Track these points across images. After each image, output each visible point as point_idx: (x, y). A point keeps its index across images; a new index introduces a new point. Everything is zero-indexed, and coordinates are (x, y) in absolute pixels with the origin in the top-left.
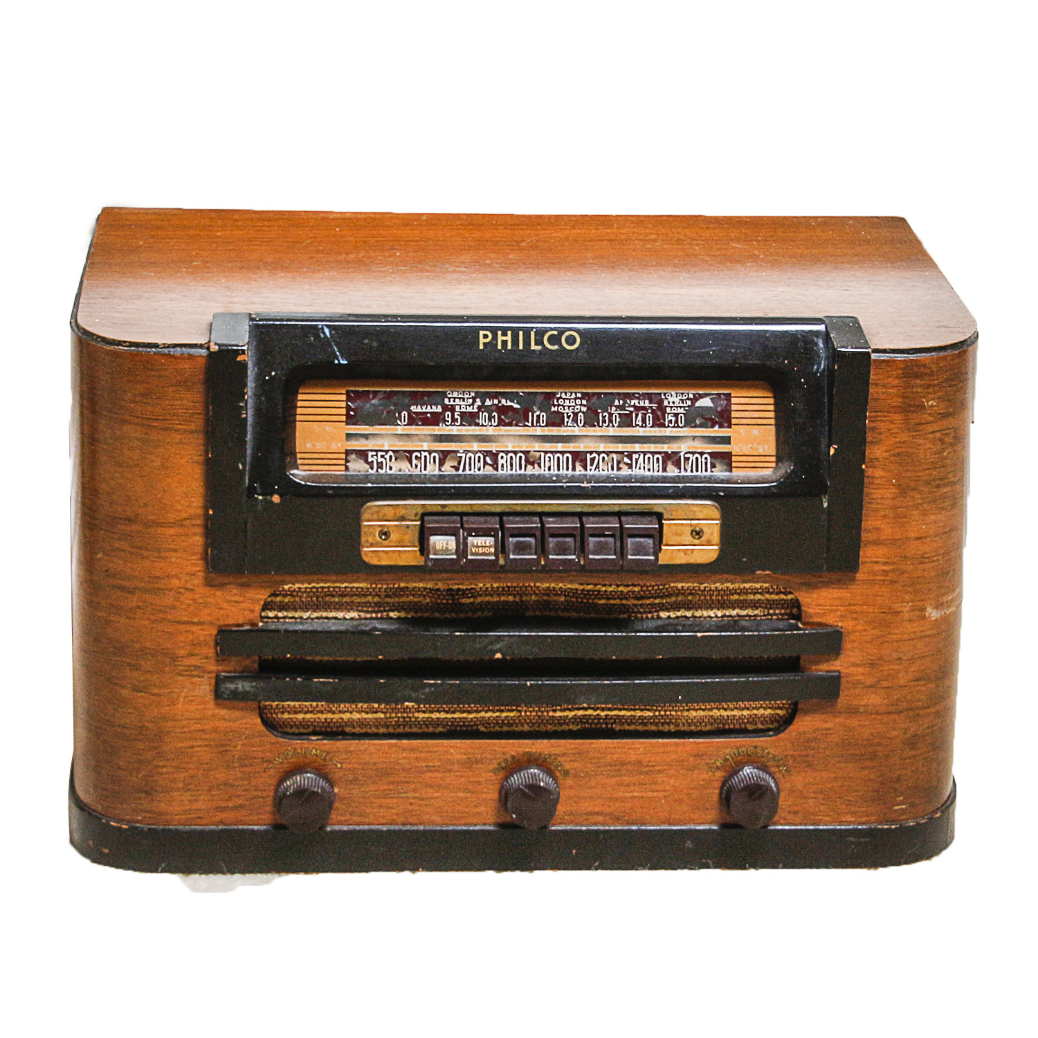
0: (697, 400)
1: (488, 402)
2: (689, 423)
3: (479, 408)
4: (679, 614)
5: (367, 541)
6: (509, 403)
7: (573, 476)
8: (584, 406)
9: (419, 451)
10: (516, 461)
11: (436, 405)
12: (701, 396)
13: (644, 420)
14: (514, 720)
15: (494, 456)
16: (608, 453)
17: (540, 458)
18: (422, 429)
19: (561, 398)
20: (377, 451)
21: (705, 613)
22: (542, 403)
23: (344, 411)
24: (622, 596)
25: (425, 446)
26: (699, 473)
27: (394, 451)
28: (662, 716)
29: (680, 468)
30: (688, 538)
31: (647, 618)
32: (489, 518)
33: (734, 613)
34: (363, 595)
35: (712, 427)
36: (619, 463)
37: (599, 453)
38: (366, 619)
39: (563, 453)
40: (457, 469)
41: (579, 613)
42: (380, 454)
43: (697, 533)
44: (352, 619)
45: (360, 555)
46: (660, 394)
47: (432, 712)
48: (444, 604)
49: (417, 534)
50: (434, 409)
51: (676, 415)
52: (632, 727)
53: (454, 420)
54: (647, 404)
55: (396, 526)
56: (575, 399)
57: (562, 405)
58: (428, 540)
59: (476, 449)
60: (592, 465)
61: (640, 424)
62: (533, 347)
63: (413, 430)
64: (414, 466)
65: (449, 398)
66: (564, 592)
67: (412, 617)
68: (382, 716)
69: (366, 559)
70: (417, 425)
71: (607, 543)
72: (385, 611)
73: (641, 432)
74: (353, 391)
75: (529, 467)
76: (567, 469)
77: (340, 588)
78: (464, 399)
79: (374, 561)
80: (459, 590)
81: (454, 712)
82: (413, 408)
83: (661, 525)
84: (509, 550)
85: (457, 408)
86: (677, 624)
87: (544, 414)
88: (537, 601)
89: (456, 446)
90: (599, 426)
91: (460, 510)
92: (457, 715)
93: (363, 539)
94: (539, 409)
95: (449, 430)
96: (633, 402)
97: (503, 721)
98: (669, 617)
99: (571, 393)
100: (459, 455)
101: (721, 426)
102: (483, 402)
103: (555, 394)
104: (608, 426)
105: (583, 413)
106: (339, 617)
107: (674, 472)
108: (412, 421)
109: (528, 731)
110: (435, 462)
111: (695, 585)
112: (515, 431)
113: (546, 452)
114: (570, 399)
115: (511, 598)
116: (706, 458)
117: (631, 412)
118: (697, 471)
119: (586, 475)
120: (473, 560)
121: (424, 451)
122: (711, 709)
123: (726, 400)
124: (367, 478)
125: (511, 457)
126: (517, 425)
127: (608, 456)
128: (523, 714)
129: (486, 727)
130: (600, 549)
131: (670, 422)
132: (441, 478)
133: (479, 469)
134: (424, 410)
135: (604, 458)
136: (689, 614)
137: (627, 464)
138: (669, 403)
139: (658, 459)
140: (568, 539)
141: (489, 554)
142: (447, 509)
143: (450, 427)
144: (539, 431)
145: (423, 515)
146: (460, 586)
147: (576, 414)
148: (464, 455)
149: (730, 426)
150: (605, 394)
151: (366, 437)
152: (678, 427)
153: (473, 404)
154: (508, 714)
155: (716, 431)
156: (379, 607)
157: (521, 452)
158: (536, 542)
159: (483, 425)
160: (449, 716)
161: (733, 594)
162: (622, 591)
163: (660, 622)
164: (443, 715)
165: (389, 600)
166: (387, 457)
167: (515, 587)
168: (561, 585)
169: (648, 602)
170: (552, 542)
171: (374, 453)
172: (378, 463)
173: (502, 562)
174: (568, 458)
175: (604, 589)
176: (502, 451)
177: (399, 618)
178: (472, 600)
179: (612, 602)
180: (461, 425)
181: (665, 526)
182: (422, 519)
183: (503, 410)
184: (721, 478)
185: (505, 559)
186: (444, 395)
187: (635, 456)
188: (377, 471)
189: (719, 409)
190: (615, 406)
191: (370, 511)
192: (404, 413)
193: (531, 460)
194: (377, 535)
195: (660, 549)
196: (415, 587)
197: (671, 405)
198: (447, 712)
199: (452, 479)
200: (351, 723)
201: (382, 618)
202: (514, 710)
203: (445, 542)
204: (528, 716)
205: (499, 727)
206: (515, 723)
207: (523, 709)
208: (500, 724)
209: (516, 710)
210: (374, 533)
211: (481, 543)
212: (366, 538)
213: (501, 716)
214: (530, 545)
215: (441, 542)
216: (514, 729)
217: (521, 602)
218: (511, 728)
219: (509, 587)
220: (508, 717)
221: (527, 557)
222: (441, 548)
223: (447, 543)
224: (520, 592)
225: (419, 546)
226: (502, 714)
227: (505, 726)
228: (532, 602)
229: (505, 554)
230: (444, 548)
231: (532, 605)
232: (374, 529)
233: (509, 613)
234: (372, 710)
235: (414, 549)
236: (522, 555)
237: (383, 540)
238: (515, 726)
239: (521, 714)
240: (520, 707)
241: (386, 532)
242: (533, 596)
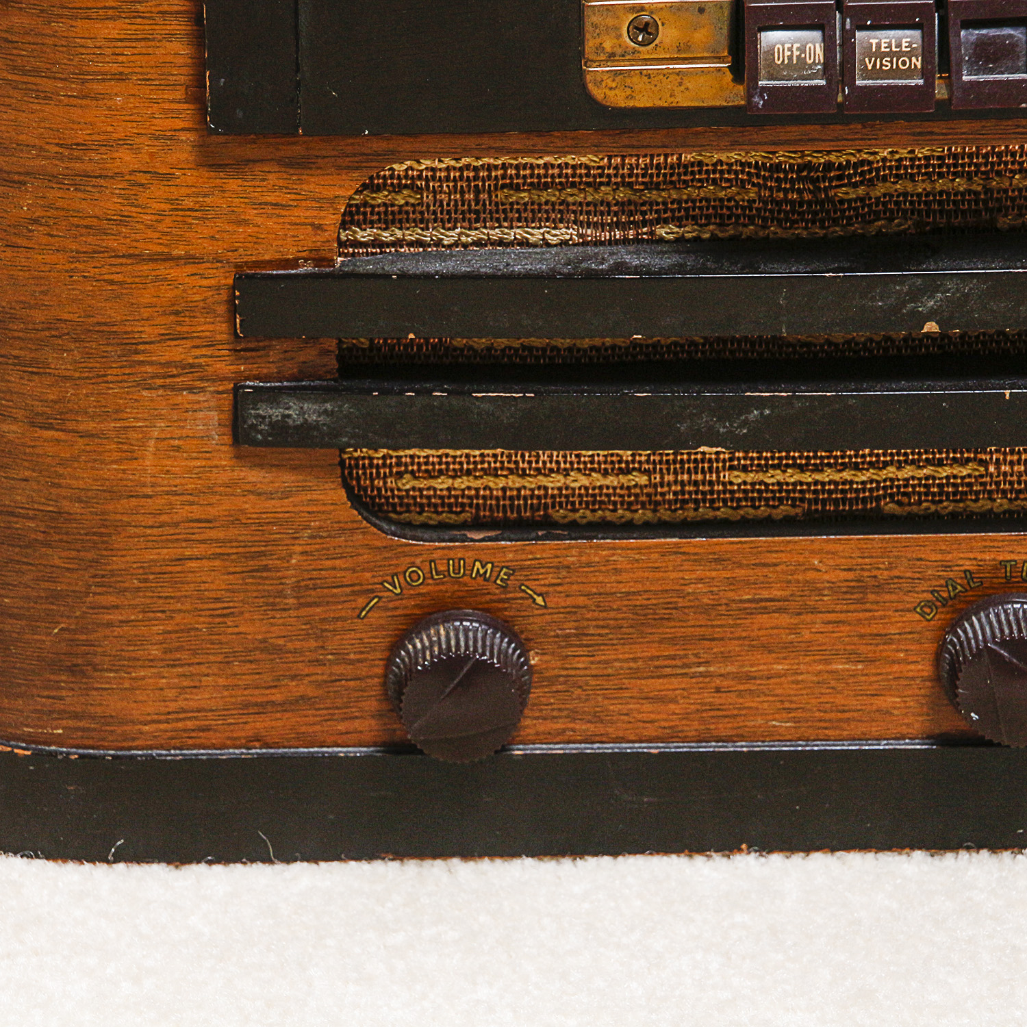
5: (600, 48)
14: (970, 485)
34: (588, 184)
38: (598, 243)
44: (564, 243)
45: (584, 86)
47: (763, 469)
48: (792, 202)
49: (725, 31)
58: (755, 42)
67: (714, 238)
68: (643, 480)
69: (598, 93)
72: (645, 223)
77: (532, 167)
79: (618, 98)
80: (829, 166)
81: (818, 469)
84: (960, 62)
92: (827, 475)
93: (590, 45)
97: (940, 486)
106: (532, 239)
109: (1005, 512)
115: (960, 184)
120: (866, 87)
128: (992, 469)
129: (899, 503)
141: (909, 73)
146: (833, 158)
154: (956, 470)
156: (631, 214)
160: (807, 477)
164: (792, 476)
165: (654, 195)
167: (970, 156)
173: (940, 92)
177: (680, 240)
178: (861, 190)
185: (950, 86)
194: (625, 34)
196: (720, 162)
198: (802, 469)
200: (566, 498)
201: (637, 241)
202: (968, 460)
203: (796, 46)
204: (1005, 474)
205: (933, 502)
206: (971, 492)
207: (991, 459)
208: (934, 494)
209: (975, 459)
210: (617, 28)
211: (890, 46)
212: (598, 41)
213: (936, 475)
214: (1014, 45)
215: (787, 46)
216: (968, 506)
217: (986, 193)
218: (961, 505)
219: (955, 156)
220: (955, 477)
221: (1004, 77)
222: (786, 62)
223: (802, 50)
224: (983, 169)
225: (730, 59)
226: (940, 470)
227: (948, 499)
228: (1013, 191)
229: (949, 71)
230: (795, 62)
231: (1013, 199)
232: (618, 18)
233: (957, 221)
234: (617, 466)
235: (718, 65)
236: (992, 71)
237: (640, 44)
238: (971, 500)
239: (987, 469)
240: (985, 453)
241: (647, 24)
242: (1017, 177)
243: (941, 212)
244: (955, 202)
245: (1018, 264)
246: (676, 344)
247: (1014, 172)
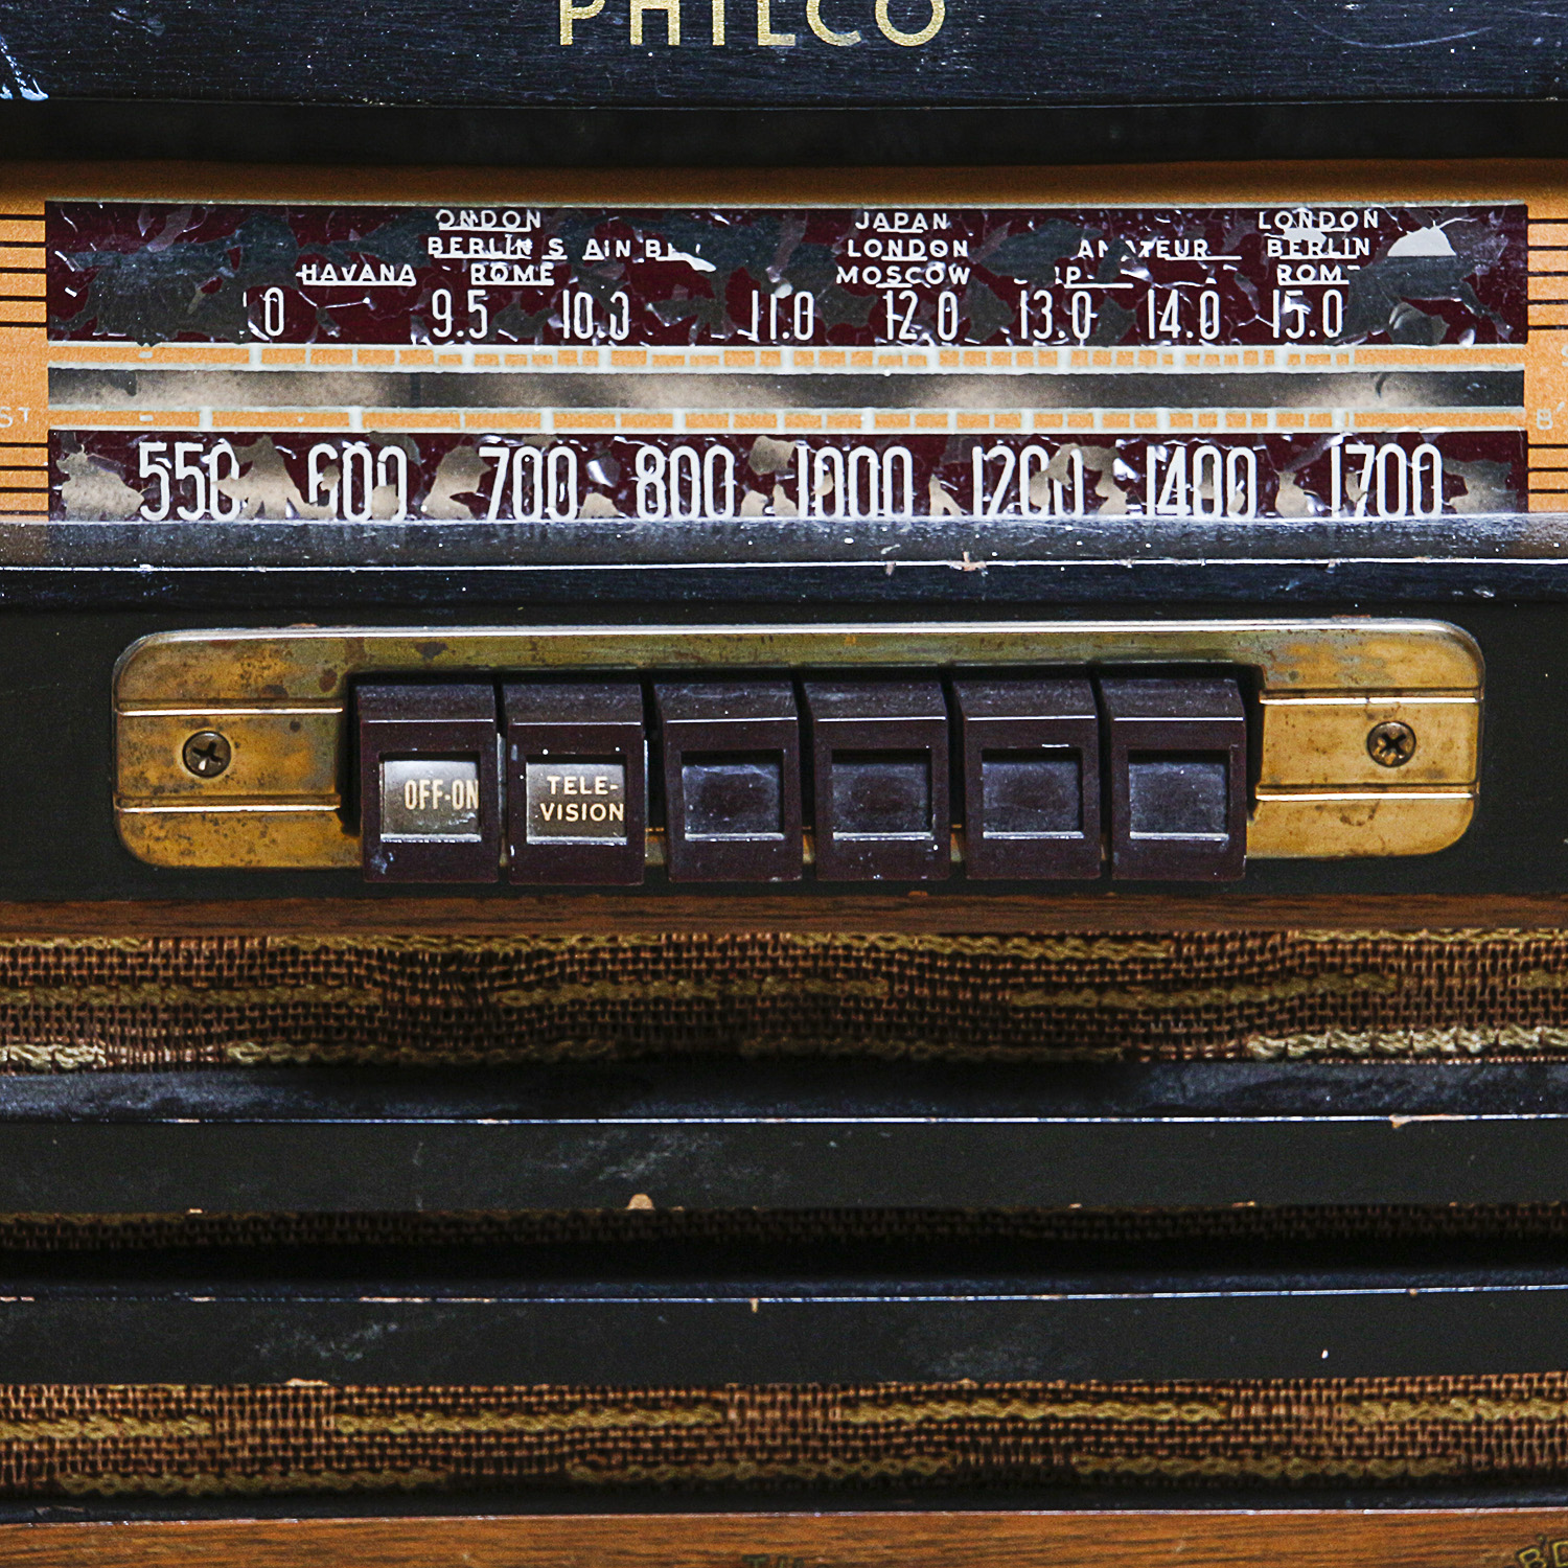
0: (1395, 236)
1: (594, 252)
2: (1364, 324)
3: (559, 273)
4: (1319, 1043)
5: (141, 779)
6: (674, 255)
7: (919, 531)
8: (962, 262)
9: (332, 438)
10: (702, 474)
11: (396, 261)
12: (1412, 221)
13: (1189, 317)
14: (700, 1439)
15: (619, 454)
16: (1052, 443)
17: (793, 465)
18: (347, 355)
19: (871, 233)
20: (171, 438)
21: (1420, 1041)
22: (798, 251)
23: (38, 285)
24: (1105, 978)
25: (356, 419)
26: (1400, 516)
27: (235, 439)
28: (1257, 1421)
29: (1327, 500)
30: (1356, 763)
31: (1199, 1057)
32: (601, 695)
33: (1531, 1037)
34: (123, 980)
35: (1453, 337)
36: (1092, 479)
37: (1017, 444)
38: (136, 1068)
39: (878, 442)
40: (478, 505)
41: (941, 1042)
42: (181, 448)
43: (1392, 743)
44: (84, 1067)
45: (116, 834)
46: (1252, 214)
47: (388, 1412)
48: (434, 1010)
49: (331, 758)
50: (388, 278)
51: (1313, 295)
52: (1144, 1464)
53: (464, 320)
54: (1201, 252)
55: (250, 719)
56: (927, 237)
57: (877, 262)
58: (376, 776)
59: (548, 428)
60: (990, 486)
61: (1175, 329)
62: (766, 37)
63: (307, 356)
64: (313, 497)
65: (446, 237)
66: (881, 964)
67: (315, 1062)
68: (203, 1428)
69: (137, 846)
70: (324, 338)
71: (1048, 782)
72: (209, 1039)
73: (1174, 360)
74: (70, 208)
75: (754, 499)
76: (898, 504)
77: (36, 952)
78: (500, 239)
79: (169, 853)
80: (489, 958)
81: (471, 1412)
82: (308, 275)
83: (1255, 714)
84: (681, 813)
85: (477, 276)
86: (1312, 1083)
87: (809, 295)
88: (785, 997)
89: (470, 421)
90: (1018, 342)
91: (490, 660)
92: (485, 1423)
93: (126, 773)
94: (788, 276)
95: (444, 359)
96: (1147, 246)
97: (656, 1440)
98: (1282, 1055)
99: (912, 214)
100: (485, 452)
101: (1486, 335)
102: (575, 249)
103: (848, 217)
104: (1054, 336)
105: (958, 289)
106: (35, 1061)
107: (1303, 512)
108: (302, 326)
109: (753, 1480)
110: (392, 479)
111: (1384, 934)
112: (696, 360)
113: (816, 442)
114: (906, 238)
115: (685, 988)
116: (1427, 459)
117: (1142, 286)
118: (1392, 506)
119: (966, 526)
120: (541, 846)
121: (353, 438)
122: (1441, 1398)
123: (1508, 233)
124: (132, 540)
125: (684, 461)
126: (703, 340)
127: (1051, 452)
128: (733, 1415)
129: (594, 1466)
130: (1024, 804)
131: (1291, 320)
132: (419, 540)
133: (563, 508)
134: (348, 282)
135: (1035, 461)
136: (1355, 1043)
137: (1124, 484)
138: (1286, 245)
139: (1241, 463)
140: (898, 770)
141: (606, 827)
142: (442, 659)
143: (450, 346)
144: (788, 361)
145: (354, 680)
146: (495, 946)
147: (928, 296)
148: (504, 453)
149: (1520, 335)
150: (1041, 216)
151: (127, 382)
152: (1321, 339)
153: (536, 258)
154: (680, 1416)
155: (1469, 355)
156: (188, 1024)
157: (721, 440)
158: (781, 776)
159: (574, 340)
160: (455, 1426)
161: (1526, 968)
162: (1103, 961)
163: (1247, 1076)
164: (431, 1424)
165: (224, 997)
166: (211, 459)
167: (700, 947)
168: (873, 937)
169: (1204, 998)
170: (841, 781)
171: (162, 447)
172: (174, 484)
173: (652, 854)
174: (898, 460)
175: (1037, 951)
176: (651, 439)
177: (263, 1065)
178: (538, 995)
179: (1067, 999)
180: (494, 338)
181: (1267, 711)
182: (349, 698)
183: (649, 281)
184: (1486, 531)
185: (666, 847)
186: (426, 223)
187: (1154, 454)
188: (173, 514)
189: (1478, 270)
190: (1079, 263)
191: (150, 667)
192: (273, 295)
193: (761, 471)
194: (179, 759)
195: (1253, 804)
196: (325, 949)
197: (1295, 256)
198: (447, 1412)
199: (461, 542)
200: (83, 1455)
201: (198, 1065)
202: (698, 1401)
203: (437, 783)
204: (752, 1423)
205: (645, 1464)
206: (702, 1450)
207: (732, 1400)
208: (645, 1452)
209: (707, 1401)
210: (167, 751)
211: (577, 788)
212: (138, 768)
213: (650, 1423)
214: (760, 790)
215: (423, 783)
216: (697, 1471)
217: (723, 1003)
218: (687, 1469)
219: (677, 947)
220: (678, 1426)
221: (747, 836)
222: (422, 806)
223: (446, 789)
224: (718, 966)
225: (338, 799)
226: (656, 1416)
227: (667, 1461)
228: (763, 1000)
229: (664, 824)
230: (435, 806)
231: (763, 1012)
232: (168, 735)
233: (680, 1044)
234: (162, 1407)
235: (320, 808)
236: (728, 828)
237: (202, 774)
238: (702, 1462)
239: (725, 1415)
240: (723, 1390)
241: (213, 745)
242: (769, 979)
243: (657, 1029)
244: (677, 1015)
245: (771, 1111)
246: (256, 1221)
247: (764, 973)
